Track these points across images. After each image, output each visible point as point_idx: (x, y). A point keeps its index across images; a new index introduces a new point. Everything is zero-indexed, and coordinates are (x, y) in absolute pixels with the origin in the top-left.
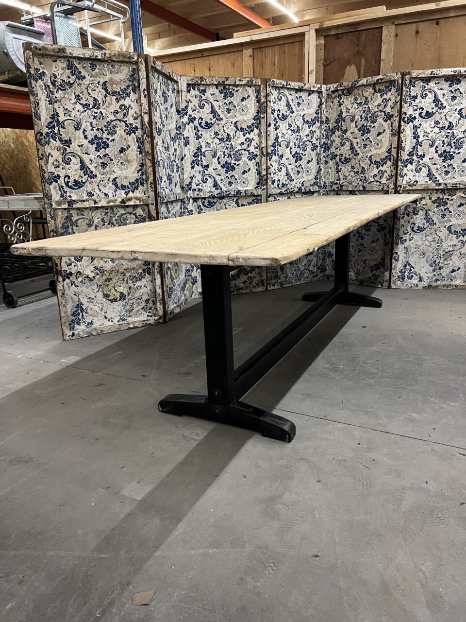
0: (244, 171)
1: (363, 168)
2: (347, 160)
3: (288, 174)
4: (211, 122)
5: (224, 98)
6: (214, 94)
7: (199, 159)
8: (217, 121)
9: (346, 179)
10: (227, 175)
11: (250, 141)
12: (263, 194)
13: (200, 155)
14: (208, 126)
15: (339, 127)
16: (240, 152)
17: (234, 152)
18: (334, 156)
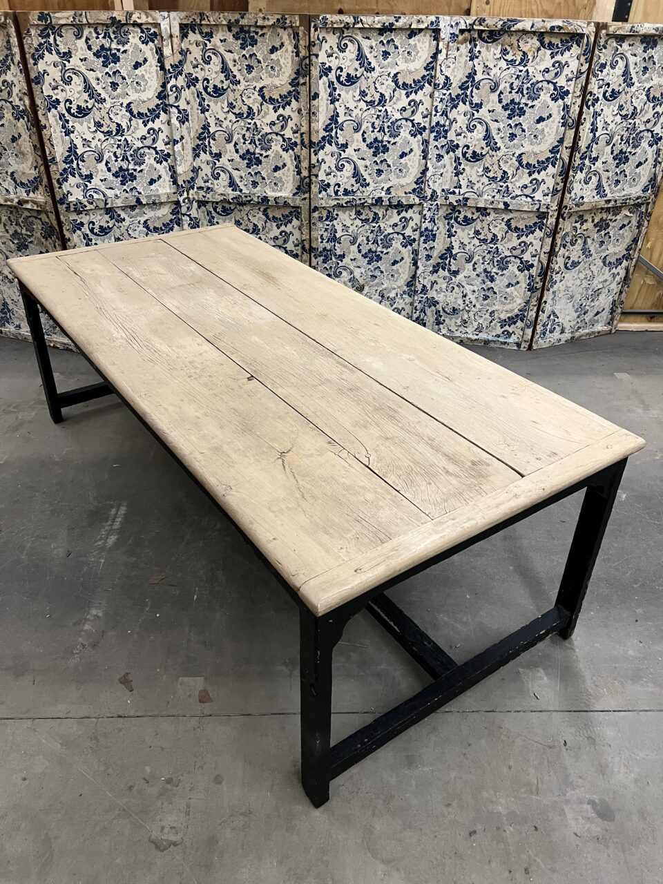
0: (276, 166)
1: (505, 172)
2: (476, 157)
3: (356, 174)
4: (222, 87)
5: (241, 48)
6: (225, 40)
7: (207, 144)
8: (231, 85)
9: (472, 188)
10: (250, 170)
11: (285, 120)
12: (305, 207)
13: (208, 137)
14: (218, 92)
15: (467, 96)
16: (270, 137)
17: (259, 136)
18: (453, 147)
